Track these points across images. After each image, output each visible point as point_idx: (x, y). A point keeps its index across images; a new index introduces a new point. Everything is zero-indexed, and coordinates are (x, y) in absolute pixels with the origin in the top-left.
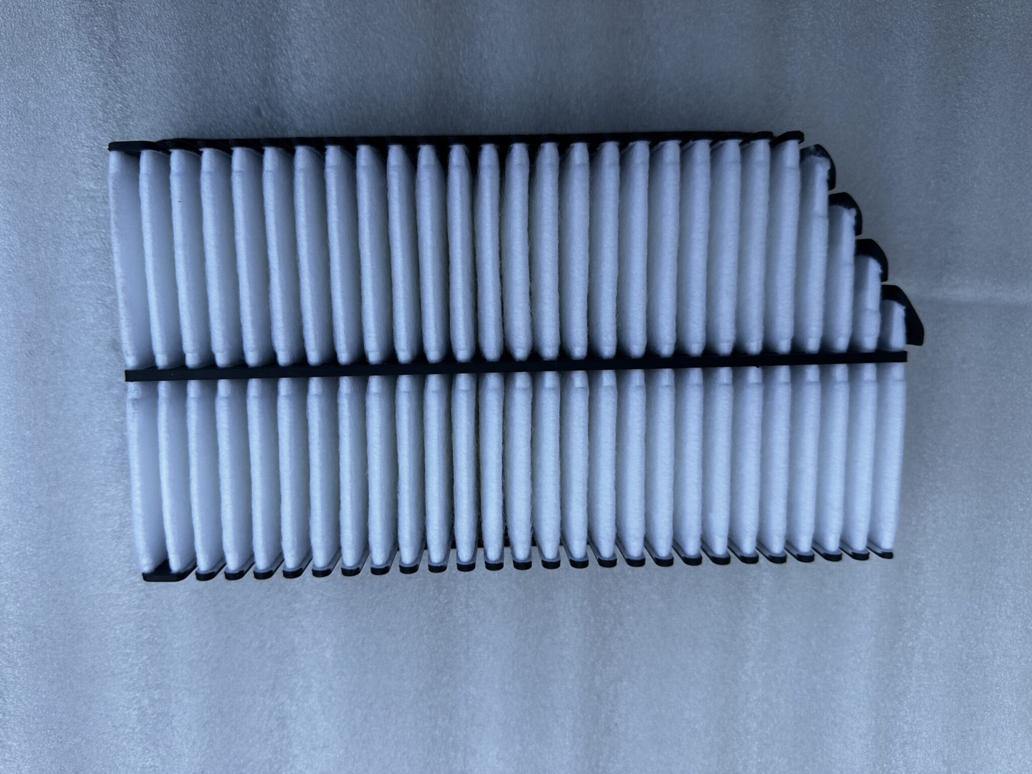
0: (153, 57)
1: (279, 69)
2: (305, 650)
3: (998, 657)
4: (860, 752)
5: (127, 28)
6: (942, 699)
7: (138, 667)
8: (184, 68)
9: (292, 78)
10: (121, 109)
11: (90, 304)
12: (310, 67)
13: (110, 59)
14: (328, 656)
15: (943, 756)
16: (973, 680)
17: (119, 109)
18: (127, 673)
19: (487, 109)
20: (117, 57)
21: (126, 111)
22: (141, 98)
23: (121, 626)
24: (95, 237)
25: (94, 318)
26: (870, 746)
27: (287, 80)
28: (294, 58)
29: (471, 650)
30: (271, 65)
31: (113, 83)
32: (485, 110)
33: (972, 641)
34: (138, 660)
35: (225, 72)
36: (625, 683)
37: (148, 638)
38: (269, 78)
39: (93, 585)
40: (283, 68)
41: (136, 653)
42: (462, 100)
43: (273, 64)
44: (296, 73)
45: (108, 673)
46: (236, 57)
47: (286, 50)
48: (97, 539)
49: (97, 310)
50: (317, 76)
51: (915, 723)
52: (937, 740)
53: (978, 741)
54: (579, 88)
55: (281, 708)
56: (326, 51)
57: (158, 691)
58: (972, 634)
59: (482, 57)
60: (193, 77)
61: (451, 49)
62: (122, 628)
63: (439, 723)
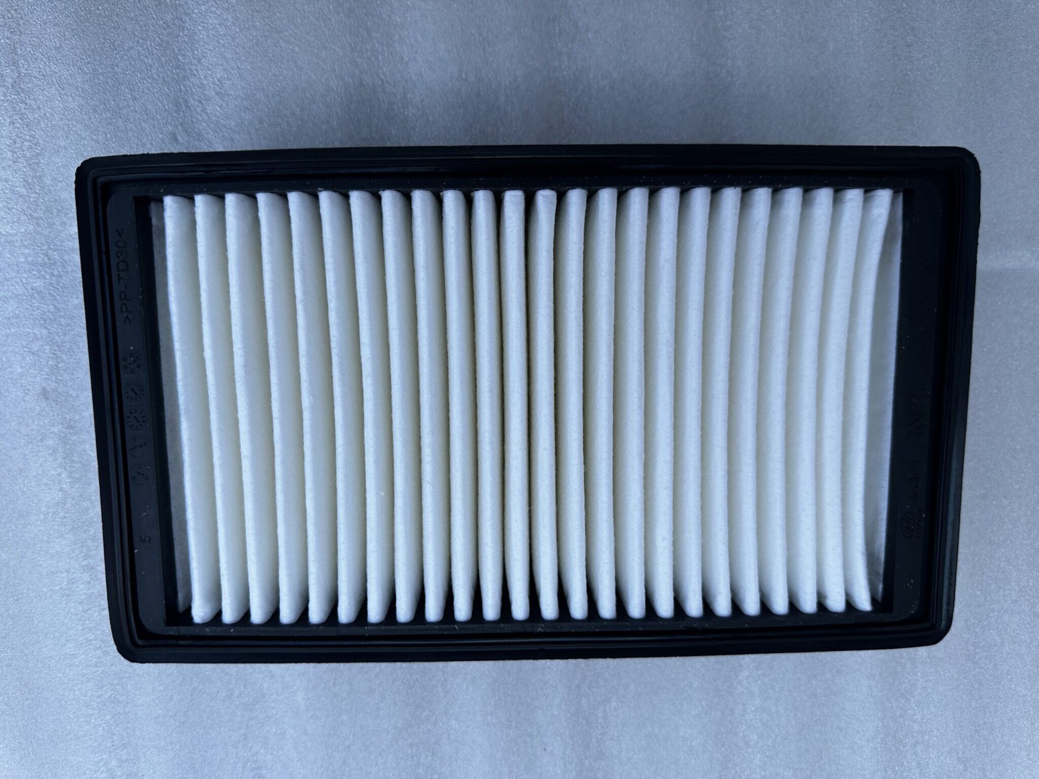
0: (58, 90)
1: (192, 91)
2: (275, 695)
3: (1007, 644)
4: (869, 757)
5: (29, 62)
6: (951, 693)
7: (101, 728)
8: (91, 98)
9: (206, 100)
10: (31, 147)
11: (16, 353)
12: (223, 86)
13: (13, 96)
14: (299, 700)
15: (957, 754)
16: (982, 670)
17: (28, 148)
18: (91, 735)
19: (413, 114)
20: (21, 93)
21: (36, 149)
22: (49, 134)
23: (80, 686)
24: (17, 282)
25: (21, 368)
26: (879, 749)
27: (201, 102)
28: (206, 78)
29: (449, 683)
30: (182, 87)
31: (19, 120)
32: (410, 114)
33: (977, 630)
34: (101, 721)
35: (135, 99)
36: (614, 704)
37: (110, 697)
38: (181, 101)
39: (46, 646)
40: (195, 89)
41: (99, 713)
42: (386, 106)
43: (184, 86)
44: (209, 94)
45: (71, 736)
46: (145, 82)
47: (197, 70)
48: (46, 599)
49: (24, 358)
50: (231, 95)
51: (925, 721)
52: (950, 737)
53: (993, 734)
54: (507, 83)
55: (255, 758)
56: (238, 67)
57: (125, 750)
58: (977, 622)
59: (402, 59)
60: (101, 107)
61: (369, 53)
62: (81, 688)
63: (422, 760)
